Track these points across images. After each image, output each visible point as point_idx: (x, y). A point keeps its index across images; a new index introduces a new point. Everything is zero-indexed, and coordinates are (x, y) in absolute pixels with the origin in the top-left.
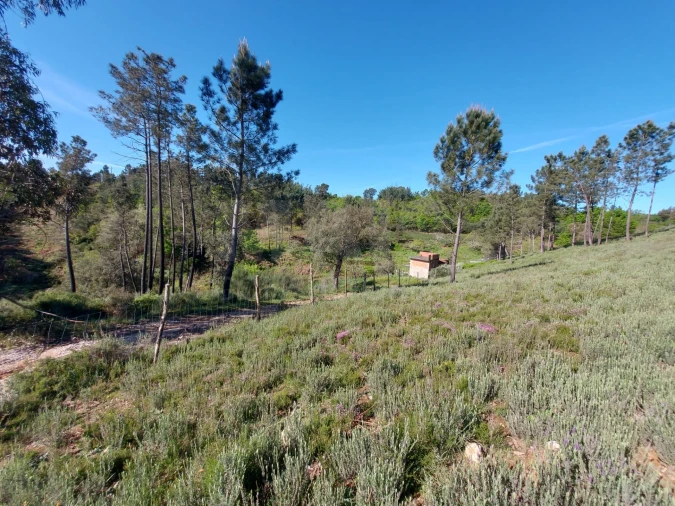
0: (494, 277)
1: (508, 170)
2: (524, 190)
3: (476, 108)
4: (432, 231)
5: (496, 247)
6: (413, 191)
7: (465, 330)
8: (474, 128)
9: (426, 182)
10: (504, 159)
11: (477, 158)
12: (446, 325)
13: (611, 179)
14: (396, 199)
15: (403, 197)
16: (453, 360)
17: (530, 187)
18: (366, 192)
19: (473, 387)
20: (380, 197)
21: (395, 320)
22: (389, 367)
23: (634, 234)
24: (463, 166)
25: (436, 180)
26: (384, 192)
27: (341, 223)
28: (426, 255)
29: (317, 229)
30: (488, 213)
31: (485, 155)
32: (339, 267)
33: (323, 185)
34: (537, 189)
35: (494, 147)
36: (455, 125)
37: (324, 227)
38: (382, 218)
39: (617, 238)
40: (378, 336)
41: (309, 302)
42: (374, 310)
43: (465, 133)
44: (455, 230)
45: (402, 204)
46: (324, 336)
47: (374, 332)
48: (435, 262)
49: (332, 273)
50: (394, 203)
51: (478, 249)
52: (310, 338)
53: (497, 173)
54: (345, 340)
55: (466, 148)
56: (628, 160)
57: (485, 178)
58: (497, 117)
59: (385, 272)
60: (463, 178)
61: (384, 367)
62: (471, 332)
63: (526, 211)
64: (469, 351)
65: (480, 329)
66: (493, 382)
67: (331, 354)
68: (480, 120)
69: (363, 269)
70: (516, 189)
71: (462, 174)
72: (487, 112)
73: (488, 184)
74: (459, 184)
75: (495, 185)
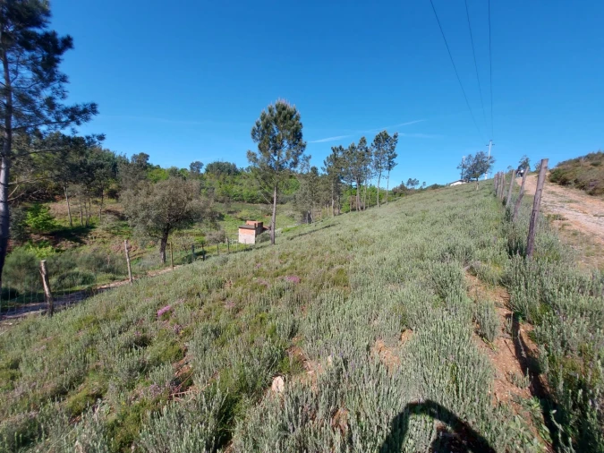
0: (303, 237)
1: (308, 155)
2: (320, 172)
3: (283, 102)
4: (257, 203)
5: (304, 213)
6: (238, 167)
7: (278, 284)
8: (282, 118)
9: (247, 160)
10: (304, 146)
11: (285, 143)
12: (264, 282)
13: (368, 167)
14: (223, 173)
15: (229, 172)
16: (267, 311)
17: (324, 170)
18: (192, 165)
19: (280, 330)
20: (207, 171)
21: (220, 285)
22: (210, 332)
23: (381, 203)
24: (276, 149)
25: (255, 158)
26: (211, 166)
27: (164, 195)
28: (252, 223)
29: (136, 202)
30: (298, 188)
31: (291, 142)
32: (164, 240)
33: (142, 154)
34: (328, 171)
35: (297, 135)
36: (268, 113)
37: (142, 199)
38: (209, 190)
39: (373, 206)
40: (203, 303)
41: (127, 282)
42: (200, 279)
43: (276, 121)
44: (272, 202)
45: (229, 178)
46: (141, 317)
47: (198, 300)
48: (260, 229)
49: (158, 247)
50: (222, 177)
51: (292, 216)
52: (123, 321)
53: (301, 157)
54: (166, 316)
55: (277, 134)
56: (377, 154)
57: (292, 160)
58: (298, 112)
59: (216, 241)
60: (276, 158)
61: (205, 333)
62: (281, 284)
63: (322, 187)
64: (280, 301)
65: (288, 280)
66: (294, 321)
67: (148, 334)
68: (286, 112)
69: (193, 240)
70: (314, 170)
71: (275, 155)
72: (291, 107)
73: (295, 164)
74: (273, 163)
75: (299, 166)
